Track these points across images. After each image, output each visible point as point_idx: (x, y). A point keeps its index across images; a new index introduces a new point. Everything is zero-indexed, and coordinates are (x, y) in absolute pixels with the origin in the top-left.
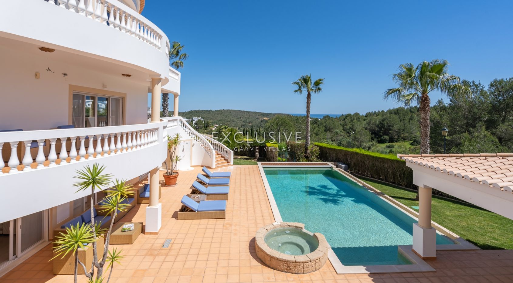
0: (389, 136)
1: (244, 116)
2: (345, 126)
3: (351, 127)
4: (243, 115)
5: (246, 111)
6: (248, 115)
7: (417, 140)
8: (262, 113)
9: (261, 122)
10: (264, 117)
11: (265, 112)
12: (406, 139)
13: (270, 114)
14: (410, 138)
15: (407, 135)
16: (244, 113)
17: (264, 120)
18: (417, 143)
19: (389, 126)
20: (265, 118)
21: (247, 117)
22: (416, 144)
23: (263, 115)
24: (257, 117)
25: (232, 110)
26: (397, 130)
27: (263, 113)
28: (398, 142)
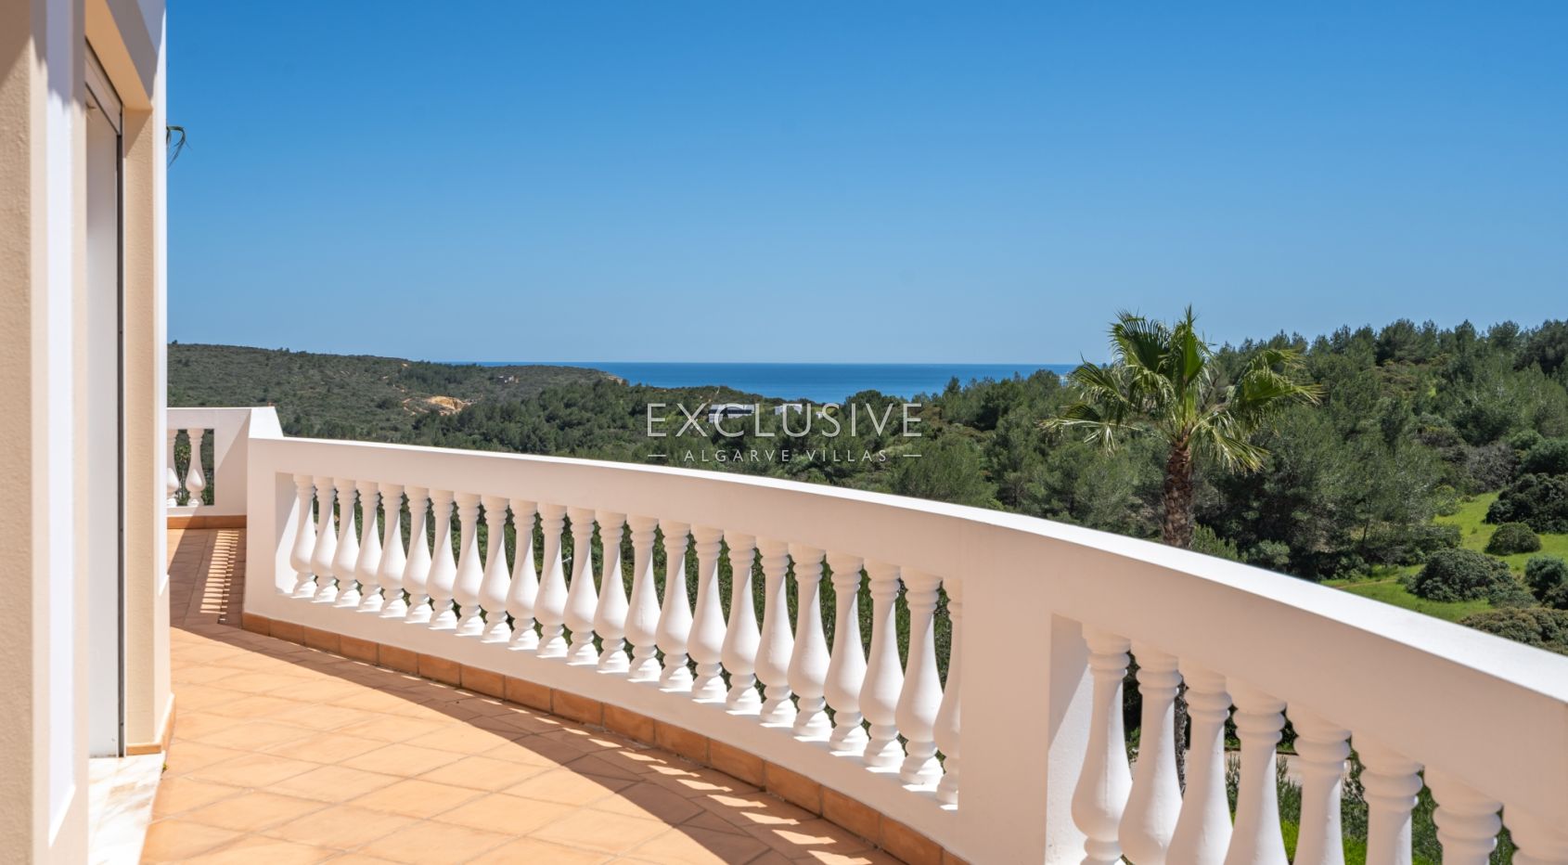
0: (1288, 543)
1: (287, 388)
2: (1011, 476)
3: (1058, 485)
4: (279, 384)
5: (303, 355)
6: (318, 377)
7: (1447, 563)
8: (412, 364)
9: (416, 428)
10: (433, 394)
11: (434, 359)
12: (1380, 554)
13: (469, 370)
14: (1399, 551)
15: (1385, 529)
16: (290, 371)
17: (434, 411)
18: (1445, 581)
19: (1291, 480)
20: (434, 400)
21: (307, 393)
22: (1445, 588)
23: (424, 380)
24: (384, 392)
25: (196, 346)
26: (1331, 506)
27: (421, 363)
28: (1340, 576)
